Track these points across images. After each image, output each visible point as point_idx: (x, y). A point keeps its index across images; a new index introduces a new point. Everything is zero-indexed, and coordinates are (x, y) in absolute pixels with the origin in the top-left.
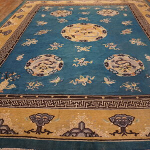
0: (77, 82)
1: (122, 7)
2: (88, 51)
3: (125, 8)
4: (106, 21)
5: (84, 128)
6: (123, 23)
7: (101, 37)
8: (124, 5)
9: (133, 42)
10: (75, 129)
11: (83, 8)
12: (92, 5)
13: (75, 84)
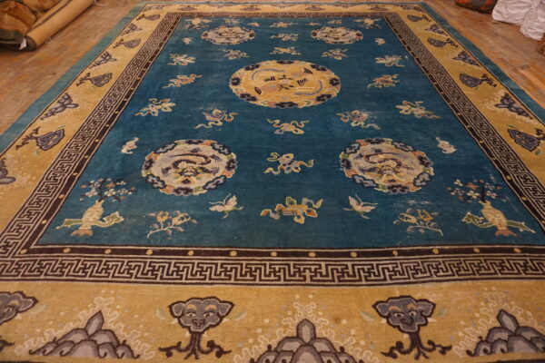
0: (280, 211)
1: (369, 22)
2: (302, 132)
3: (375, 22)
4: (338, 55)
5: (314, 338)
6: (380, 61)
7: (329, 96)
8: (373, 16)
9: (405, 109)
10: (288, 338)
11: (281, 24)
12: (300, 15)
13: (276, 217)
